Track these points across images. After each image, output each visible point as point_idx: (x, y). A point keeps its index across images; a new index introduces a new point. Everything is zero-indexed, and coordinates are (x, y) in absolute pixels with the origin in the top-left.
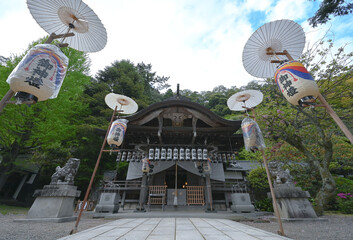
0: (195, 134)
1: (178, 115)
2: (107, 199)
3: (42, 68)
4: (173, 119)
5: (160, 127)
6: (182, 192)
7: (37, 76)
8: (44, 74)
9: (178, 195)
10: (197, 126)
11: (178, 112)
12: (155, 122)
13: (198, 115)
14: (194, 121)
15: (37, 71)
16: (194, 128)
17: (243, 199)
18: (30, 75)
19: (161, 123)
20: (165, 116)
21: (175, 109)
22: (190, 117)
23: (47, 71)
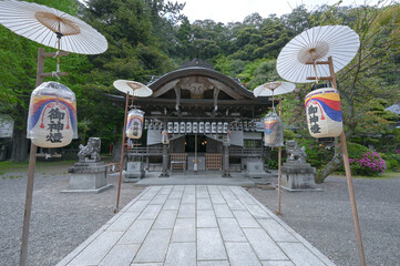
0: (216, 108)
1: (197, 85)
2: (133, 167)
3: (56, 121)
4: (192, 90)
5: (178, 100)
6: (202, 159)
7: (54, 131)
8: (60, 126)
9: (198, 162)
10: (219, 99)
11: (197, 82)
12: (171, 94)
13: (219, 86)
14: (216, 93)
15: (52, 126)
16: (216, 101)
17: (257, 168)
18: (48, 133)
19: (178, 95)
20: (183, 87)
21: (194, 79)
22: (212, 87)
23: (62, 121)
